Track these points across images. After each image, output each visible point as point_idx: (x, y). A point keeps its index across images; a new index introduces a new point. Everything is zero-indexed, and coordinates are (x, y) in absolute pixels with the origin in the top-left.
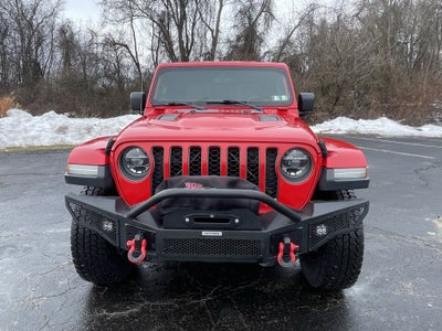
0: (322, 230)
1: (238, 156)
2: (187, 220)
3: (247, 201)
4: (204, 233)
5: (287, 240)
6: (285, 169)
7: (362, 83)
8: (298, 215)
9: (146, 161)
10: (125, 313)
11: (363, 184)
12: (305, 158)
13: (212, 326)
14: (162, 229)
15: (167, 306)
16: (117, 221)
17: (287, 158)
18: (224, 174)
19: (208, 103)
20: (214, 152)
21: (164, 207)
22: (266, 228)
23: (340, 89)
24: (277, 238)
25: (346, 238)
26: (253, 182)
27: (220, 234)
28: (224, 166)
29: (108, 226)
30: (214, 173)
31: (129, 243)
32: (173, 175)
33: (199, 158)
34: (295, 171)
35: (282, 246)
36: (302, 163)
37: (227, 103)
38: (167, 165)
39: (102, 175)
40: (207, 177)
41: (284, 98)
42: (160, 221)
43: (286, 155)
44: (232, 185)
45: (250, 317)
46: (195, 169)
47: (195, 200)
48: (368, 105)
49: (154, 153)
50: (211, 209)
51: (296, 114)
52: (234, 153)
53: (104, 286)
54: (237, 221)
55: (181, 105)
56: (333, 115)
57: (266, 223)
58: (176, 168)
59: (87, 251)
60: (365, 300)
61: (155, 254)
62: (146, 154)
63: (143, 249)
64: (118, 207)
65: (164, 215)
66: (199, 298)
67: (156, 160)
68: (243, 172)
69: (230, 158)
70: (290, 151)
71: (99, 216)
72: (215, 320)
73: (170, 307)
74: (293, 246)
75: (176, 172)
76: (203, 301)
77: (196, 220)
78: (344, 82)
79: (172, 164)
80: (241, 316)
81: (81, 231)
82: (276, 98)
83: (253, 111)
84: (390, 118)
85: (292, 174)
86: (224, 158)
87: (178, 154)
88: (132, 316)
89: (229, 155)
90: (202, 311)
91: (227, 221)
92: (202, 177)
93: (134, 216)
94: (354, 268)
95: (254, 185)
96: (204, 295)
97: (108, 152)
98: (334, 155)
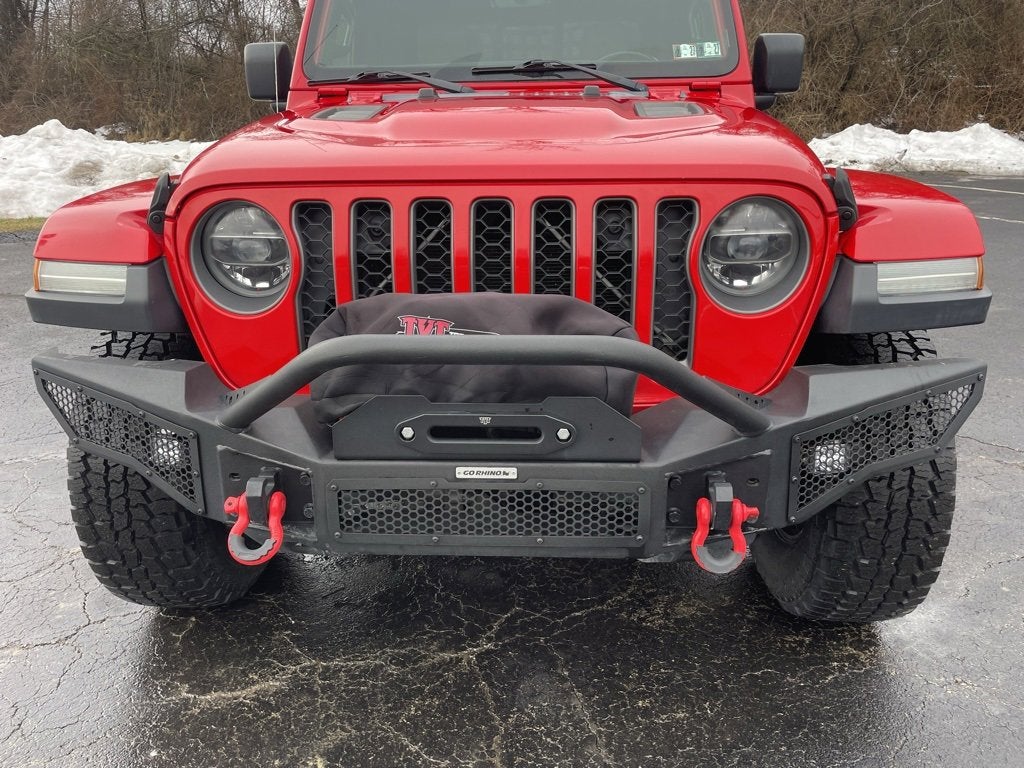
0: (830, 458)
1: (567, 227)
2: (408, 432)
3: (594, 372)
4: (461, 472)
5: (724, 493)
6: (715, 267)
7: (925, 23)
8: (758, 413)
9: (277, 249)
10: (245, 694)
11: (968, 312)
12: (782, 230)
13: (493, 731)
14: (330, 462)
15: (365, 671)
16: (194, 438)
17: (726, 232)
18: (523, 288)
19: (478, 72)
20: (492, 216)
21: (336, 395)
22: (654, 451)
23: (861, 43)
24: (689, 485)
25: (902, 479)
26: (614, 310)
27: (512, 472)
28: (523, 262)
29: (169, 452)
30: (493, 285)
31: (231, 503)
32: (363, 291)
33: (443, 238)
34: (749, 272)
35: (704, 510)
36: (773, 248)
37: (535, 69)
38: (343, 261)
39: (141, 295)
40: (471, 297)
41: (711, 50)
42: (324, 434)
43: (720, 223)
44: (549, 321)
45: (605, 703)
46: (433, 272)
47: (433, 370)
48: (937, 89)
49: (301, 223)
50: (480, 396)
51: (746, 98)
52: (554, 219)
53: (186, 613)
54: (563, 434)
55: (399, 82)
56: (837, 121)
57: (654, 440)
58: (372, 272)
59: (121, 522)
60: (941, 652)
61: (312, 536)
62: (275, 226)
63: (274, 521)
64: (192, 395)
65: (335, 419)
66: (457, 644)
67: (308, 246)
68: (583, 278)
69: (543, 238)
70: (734, 207)
71: (140, 423)
72: (504, 709)
73: (374, 672)
74: (741, 511)
75: (375, 281)
76: (469, 654)
77: (438, 432)
78: (875, 19)
79: (360, 258)
80: (578, 700)
81: (96, 464)
82: (687, 52)
83: (616, 94)
84: (999, 125)
85: (739, 283)
86: (522, 236)
87: (378, 224)
88: (263, 703)
89: (539, 227)
90: (465, 685)
91: (534, 434)
92: (454, 297)
93: (245, 421)
94: (921, 565)
95: (618, 322)
96: (474, 636)
97: (154, 220)
98: (879, 220)
